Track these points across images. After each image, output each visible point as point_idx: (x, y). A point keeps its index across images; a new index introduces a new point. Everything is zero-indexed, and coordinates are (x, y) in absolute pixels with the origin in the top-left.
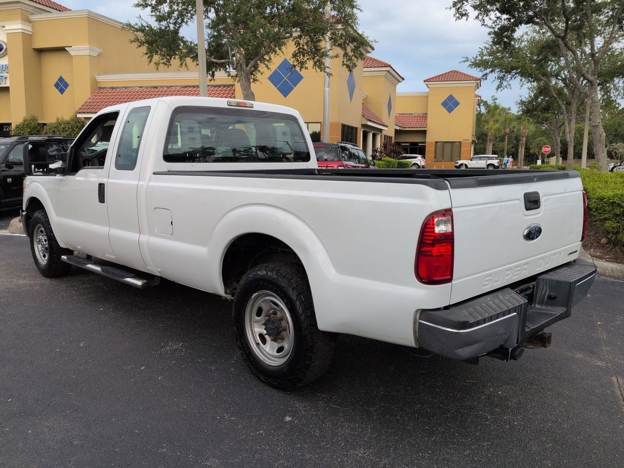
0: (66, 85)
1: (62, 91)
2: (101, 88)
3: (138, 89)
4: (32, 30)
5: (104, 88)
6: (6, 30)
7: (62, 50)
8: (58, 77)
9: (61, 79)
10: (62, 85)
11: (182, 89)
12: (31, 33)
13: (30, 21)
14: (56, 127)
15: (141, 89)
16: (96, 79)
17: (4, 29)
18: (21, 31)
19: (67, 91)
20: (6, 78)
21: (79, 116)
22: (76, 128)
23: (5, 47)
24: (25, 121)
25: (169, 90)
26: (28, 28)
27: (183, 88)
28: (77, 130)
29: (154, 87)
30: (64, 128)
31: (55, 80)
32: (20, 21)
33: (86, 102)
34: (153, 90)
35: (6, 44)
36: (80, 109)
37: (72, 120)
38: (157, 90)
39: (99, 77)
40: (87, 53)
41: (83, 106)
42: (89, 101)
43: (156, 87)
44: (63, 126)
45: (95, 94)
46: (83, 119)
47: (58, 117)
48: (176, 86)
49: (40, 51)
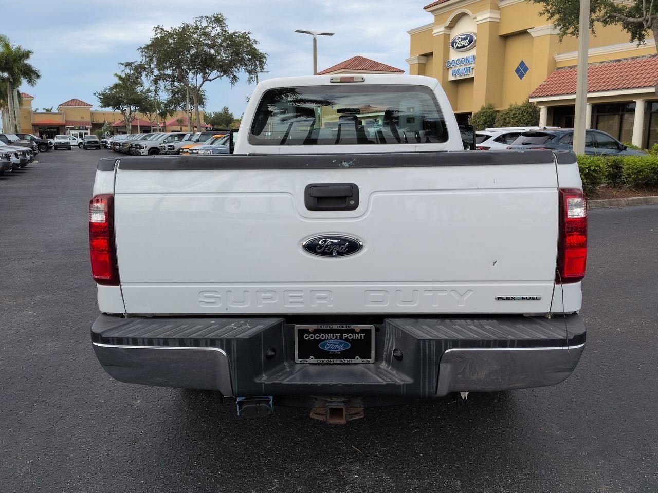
0: (526, 69)
1: (521, 76)
2: (559, 68)
3: (598, 65)
4: (500, 18)
5: (562, 68)
6: (477, 21)
7: (524, 33)
8: (520, 62)
9: (522, 64)
10: (522, 70)
11: (649, 59)
12: (498, 21)
13: (498, 9)
14: (507, 114)
15: (602, 65)
16: (556, 59)
17: (476, 20)
18: (489, 20)
19: (526, 75)
20: (473, 69)
21: (531, 100)
22: (527, 113)
23: (475, 38)
24: (482, 109)
25: (634, 62)
26: (496, 16)
27: (652, 58)
28: (527, 115)
29: (616, 61)
30: (514, 115)
31: (517, 65)
32: (489, 10)
33: (541, 86)
34: (615, 64)
35: (475, 35)
36: (533, 93)
37: (524, 105)
38: (619, 64)
39: (558, 56)
40: (548, 32)
41: (537, 89)
42: (544, 83)
43: (619, 61)
44: (513, 112)
45: (552, 76)
46: (535, 103)
47: (512, 103)
48: (643, 57)
49: (506, 37)
